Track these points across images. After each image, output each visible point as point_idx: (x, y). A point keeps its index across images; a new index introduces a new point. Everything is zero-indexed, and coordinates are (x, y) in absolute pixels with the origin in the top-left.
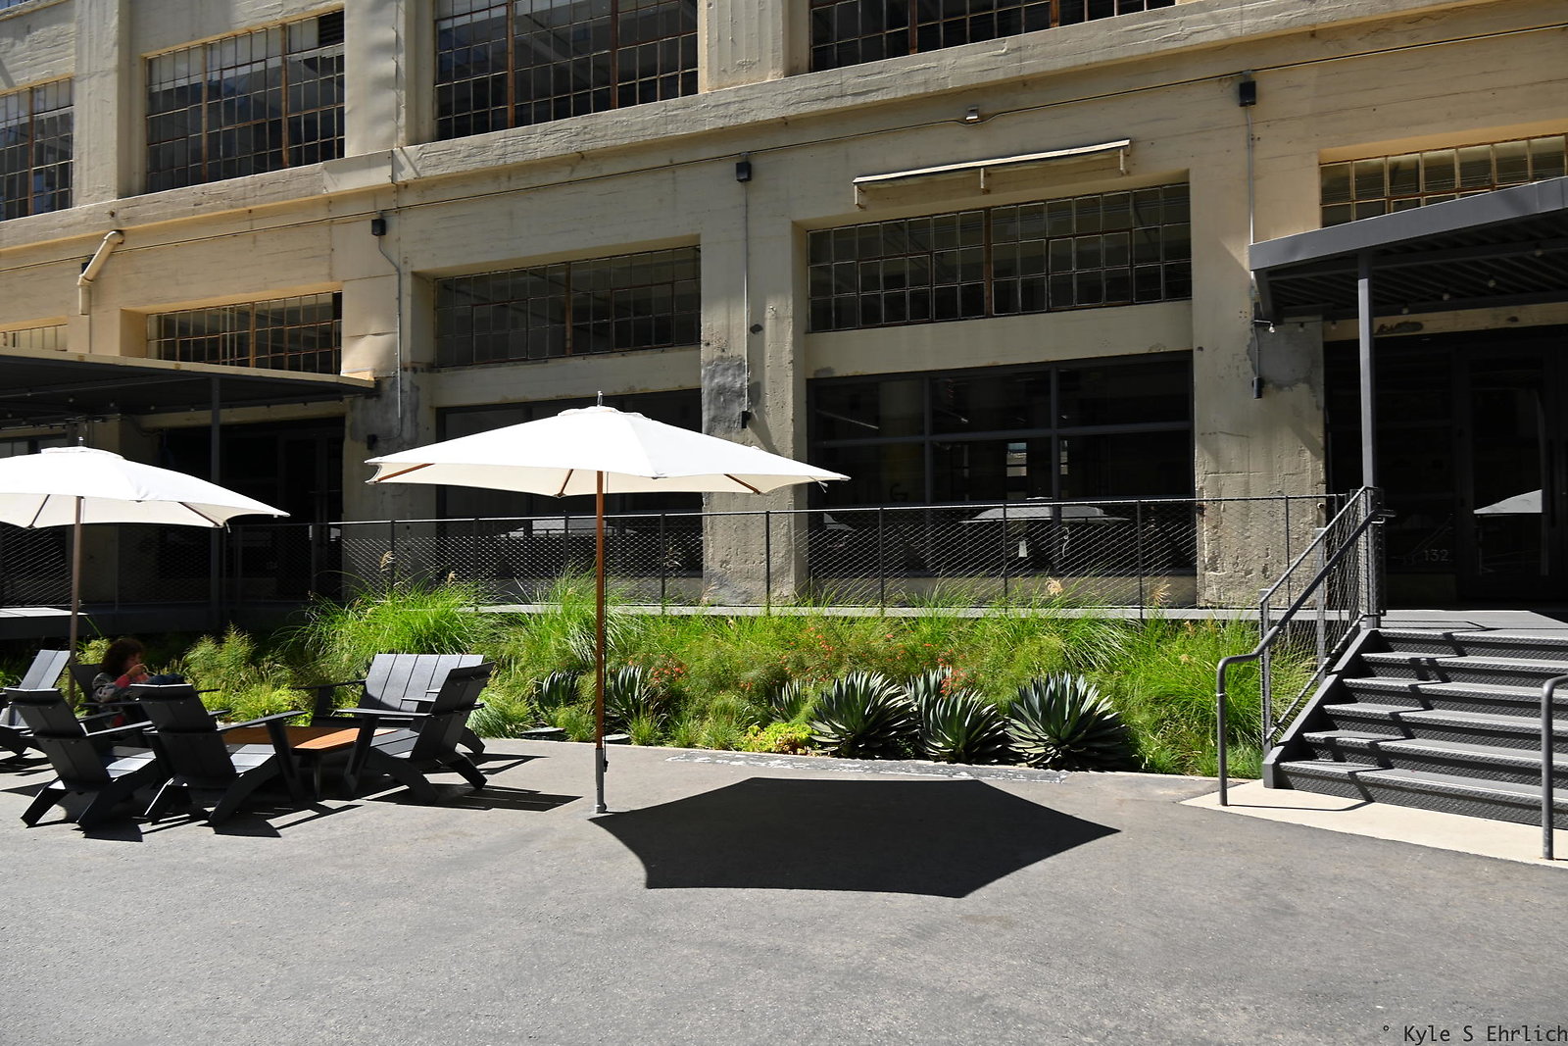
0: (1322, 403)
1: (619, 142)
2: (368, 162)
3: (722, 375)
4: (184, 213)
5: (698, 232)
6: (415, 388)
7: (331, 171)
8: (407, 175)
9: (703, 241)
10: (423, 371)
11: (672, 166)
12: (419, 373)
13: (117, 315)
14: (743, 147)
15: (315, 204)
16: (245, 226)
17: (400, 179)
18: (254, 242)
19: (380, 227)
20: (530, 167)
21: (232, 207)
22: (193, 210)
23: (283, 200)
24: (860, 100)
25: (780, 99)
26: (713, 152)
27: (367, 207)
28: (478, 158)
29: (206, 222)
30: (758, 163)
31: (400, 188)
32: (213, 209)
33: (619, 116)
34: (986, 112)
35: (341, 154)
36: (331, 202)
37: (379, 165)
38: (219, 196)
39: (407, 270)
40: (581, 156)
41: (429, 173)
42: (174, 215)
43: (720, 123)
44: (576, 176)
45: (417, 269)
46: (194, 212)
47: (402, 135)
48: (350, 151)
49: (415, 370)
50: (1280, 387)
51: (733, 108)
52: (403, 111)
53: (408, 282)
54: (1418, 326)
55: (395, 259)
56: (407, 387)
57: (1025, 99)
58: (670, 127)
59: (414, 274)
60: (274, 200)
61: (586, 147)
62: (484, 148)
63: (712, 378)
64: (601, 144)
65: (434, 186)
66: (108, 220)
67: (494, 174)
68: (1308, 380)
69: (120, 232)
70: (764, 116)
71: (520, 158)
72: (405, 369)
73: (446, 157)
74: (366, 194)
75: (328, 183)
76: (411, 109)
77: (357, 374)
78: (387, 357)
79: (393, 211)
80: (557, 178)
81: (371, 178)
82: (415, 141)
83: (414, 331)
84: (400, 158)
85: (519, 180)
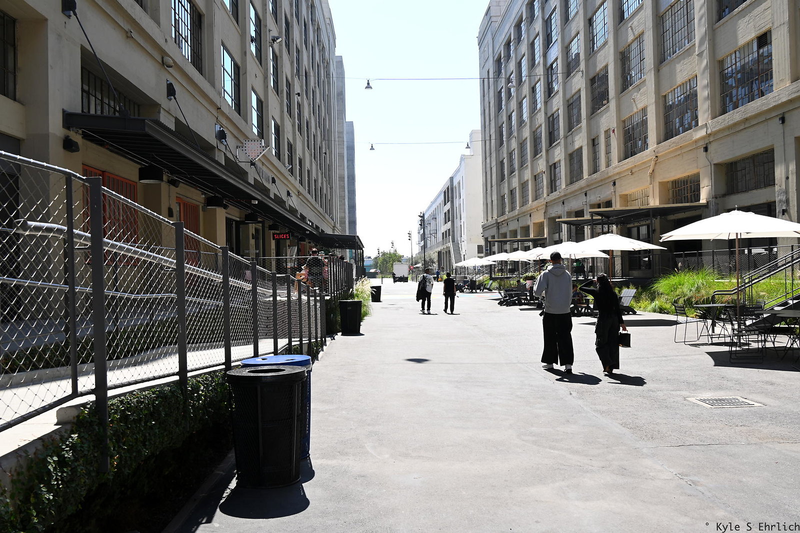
1: (752, 114)
2: (702, 127)
3: (780, 196)
5: (773, 144)
6: (717, 204)
7: (695, 131)
9: (775, 147)
10: (720, 197)
11: (766, 120)
12: (719, 199)
13: (658, 184)
14: (781, 112)
15: (693, 142)
16: (679, 152)
17: (708, 133)
18: (683, 156)
19: (706, 149)
20: (736, 124)
21: (676, 146)
23: (685, 142)
25: (787, 93)
26: (774, 114)
27: (702, 143)
29: (672, 152)
30: (787, 116)
31: (710, 135)
32: (673, 147)
33: (752, 104)
35: (697, 124)
36: (696, 141)
37: (704, 128)
38: (674, 143)
39: (712, 163)
40: (747, 119)
41: (714, 130)
42: (666, 150)
43: (774, 104)
44: (746, 126)
45: (715, 162)
46: (669, 149)
47: (710, 116)
48: (700, 124)
49: (716, 198)
51: (777, 98)
52: (710, 108)
53: (713, 166)
55: (710, 159)
56: (714, 204)
58: (763, 107)
59: (714, 164)
61: (746, 116)
62: (724, 120)
63: (778, 197)
64: (750, 115)
65: (716, 134)
66: (654, 153)
67: (729, 128)
69: (657, 157)
70: (784, 100)
71: (731, 123)
72: (713, 198)
73: (717, 124)
74: (703, 138)
75: (694, 136)
76: (713, 106)
77: (703, 200)
78: (709, 194)
79: (708, 144)
80: (742, 127)
81: (702, 133)
82: (713, 118)
83: (716, 184)
84: (708, 125)
85: (733, 130)
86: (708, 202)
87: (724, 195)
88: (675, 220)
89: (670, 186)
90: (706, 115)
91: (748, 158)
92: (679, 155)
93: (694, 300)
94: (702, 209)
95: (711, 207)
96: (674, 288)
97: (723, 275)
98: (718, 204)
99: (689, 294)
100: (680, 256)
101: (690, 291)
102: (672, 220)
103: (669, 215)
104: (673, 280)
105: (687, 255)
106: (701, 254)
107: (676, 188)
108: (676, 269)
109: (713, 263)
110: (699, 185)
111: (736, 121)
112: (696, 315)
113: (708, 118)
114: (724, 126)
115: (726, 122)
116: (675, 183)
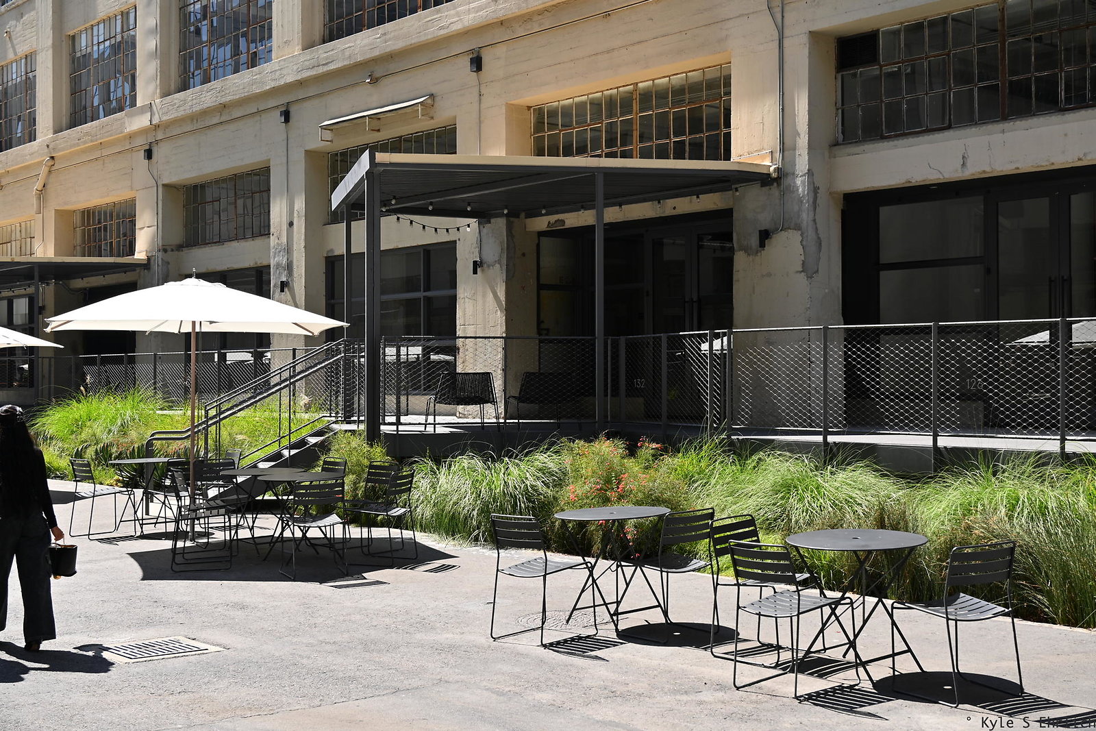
0: (505, 278)
1: (235, 97)
2: (143, 110)
3: (278, 256)
4: (74, 145)
5: (268, 158)
6: (166, 263)
7: (130, 116)
8: (156, 121)
9: (272, 164)
10: (172, 250)
11: (259, 112)
12: (170, 253)
13: (53, 213)
14: (284, 100)
15: (125, 137)
16: (97, 154)
17: (154, 123)
18: (103, 163)
19: (149, 154)
20: (205, 113)
21: (92, 141)
22: (78, 143)
23: (111, 135)
24: (326, 69)
25: (295, 68)
26: (272, 103)
27: (141, 141)
28: (182, 108)
29: (84, 151)
30: (293, 110)
31: (157, 127)
32: (85, 142)
33: (235, 79)
34: (378, 76)
35: (133, 104)
36: (131, 136)
37: (146, 112)
38: (87, 134)
39: (160, 183)
40: (224, 107)
41: (165, 118)
42: (71, 147)
43: (273, 84)
44: (224, 118)
45: (166, 181)
46: (78, 145)
47: (158, 91)
48: (139, 104)
49: (165, 251)
50: (489, 266)
51: (278, 73)
52: (159, 74)
53: (160, 189)
54: (563, 222)
55: (155, 174)
56: (160, 263)
57: (393, 67)
58: (254, 87)
59: (164, 185)
60: (107, 137)
61: (223, 100)
62: (185, 101)
63: (274, 258)
64: (229, 98)
65: (169, 126)
66: (47, 150)
67: (193, 118)
68: (500, 263)
69: (53, 158)
70: (290, 79)
71: (197, 108)
72: (159, 251)
73: (171, 108)
74: (143, 132)
75: (127, 124)
76: (164, 71)
77: (140, 254)
78: (152, 242)
79: (154, 144)
80: (215, 120)
81: (142, 122)
82: (165, 94)
83: (165, 224)
84: (154, 108)
85: (201, 122)
86: (149, 259)
87: (180, 247)
88: (85, 289)
89: (77, 219)
90: (152, 87)
91: (224, 180)
92: (96, 159)
93: (114, 450)
94: (138, 271)
95: (155, 268)
96: (78, 426)
97: (172, 402)
98: (168, 263)
99: (106, 439)
100: (91, 362)
101: (109, 433)
102: (80, 289)
103: (74, 279)
104: (76, 410)
105: (105, 361)
106: (132, 360)
107: (89, 224)
108: (82, 388)
109: (155, 378)
110: (133, 223)
111: (205, 106)
112: (118, 481)
113: (155, 93)
114: (183, 113)
115: (187, 106)
116: (88, 214)
